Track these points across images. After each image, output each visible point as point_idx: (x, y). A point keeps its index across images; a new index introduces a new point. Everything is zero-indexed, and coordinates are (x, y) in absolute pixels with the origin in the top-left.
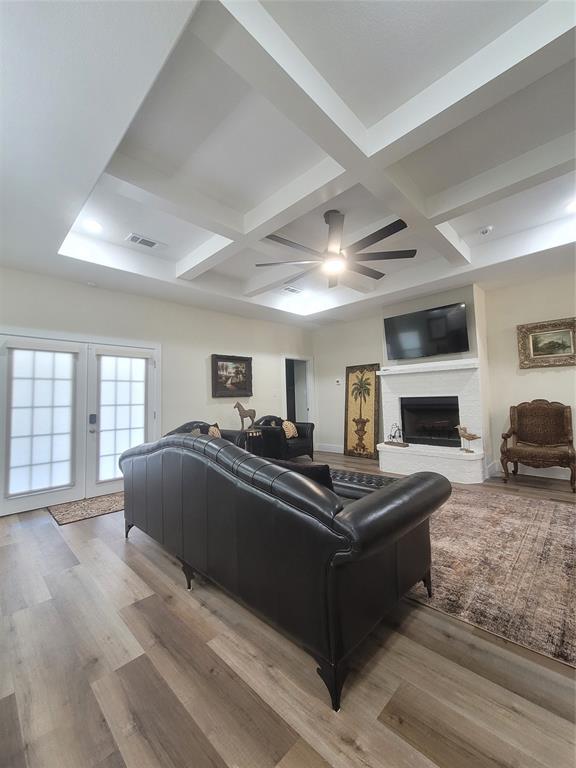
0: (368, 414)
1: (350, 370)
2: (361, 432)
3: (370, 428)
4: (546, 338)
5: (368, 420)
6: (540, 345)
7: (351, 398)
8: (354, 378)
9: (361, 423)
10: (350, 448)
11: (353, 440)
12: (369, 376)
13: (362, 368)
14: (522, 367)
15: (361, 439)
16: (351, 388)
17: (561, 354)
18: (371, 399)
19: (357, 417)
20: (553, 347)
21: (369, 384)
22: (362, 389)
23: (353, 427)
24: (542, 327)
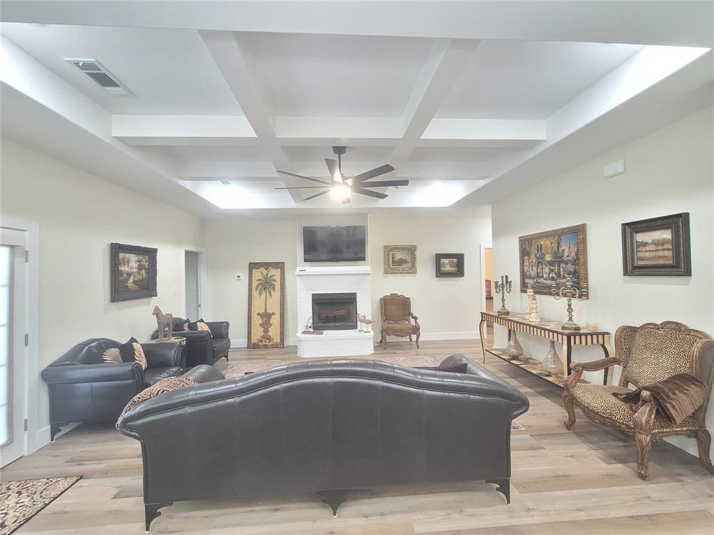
0: (274, 307)
1: (253, 266)
2: (266, 325)
3: (275, 320)
4: (399, 256)
5: (274, 314)
6: (395, 260)
7: (255, 294)
8: (257, 274)
9: (266, 317)
10: (254, 340)
11: (258, 333)
12: (276, 273)
13: (267, 265)
14: (386, 272)
15: (266, 331)
16: (255, 284)
17: (405, 266)
18: (276, 294)
19: (262, 311)
20: (402, 262)
21: (275, 281)
22: (267, 285)
23: (257, 321)
24: (397, 248)
